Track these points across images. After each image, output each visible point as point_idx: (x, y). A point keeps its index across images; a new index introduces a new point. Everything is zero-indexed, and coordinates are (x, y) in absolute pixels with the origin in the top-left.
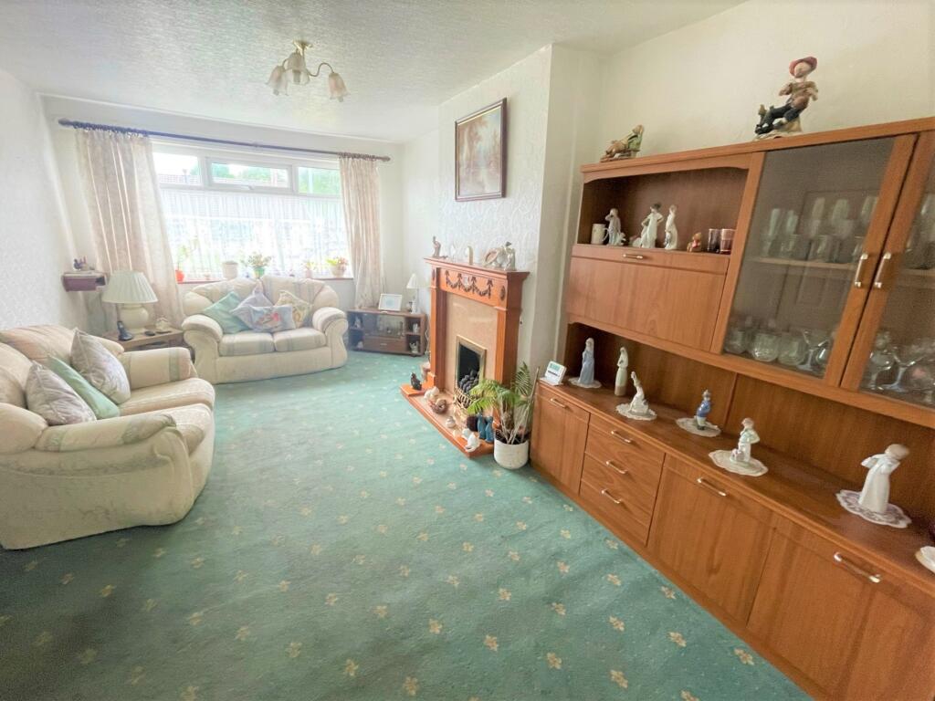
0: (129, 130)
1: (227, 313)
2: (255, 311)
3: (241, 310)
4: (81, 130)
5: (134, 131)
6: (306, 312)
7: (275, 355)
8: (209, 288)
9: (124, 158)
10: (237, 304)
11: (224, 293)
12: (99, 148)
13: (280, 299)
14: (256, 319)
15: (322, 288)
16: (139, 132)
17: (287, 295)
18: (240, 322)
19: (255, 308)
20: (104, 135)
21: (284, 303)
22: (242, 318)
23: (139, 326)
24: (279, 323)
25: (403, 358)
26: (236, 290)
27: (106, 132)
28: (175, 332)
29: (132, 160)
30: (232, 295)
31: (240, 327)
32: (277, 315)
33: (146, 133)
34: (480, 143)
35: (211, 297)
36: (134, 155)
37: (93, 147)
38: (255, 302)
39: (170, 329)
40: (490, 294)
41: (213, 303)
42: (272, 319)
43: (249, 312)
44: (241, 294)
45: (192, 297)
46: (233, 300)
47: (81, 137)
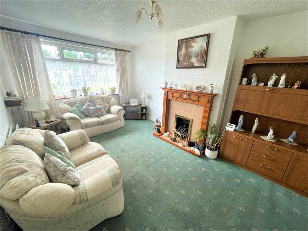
0: (29, 33)
1: (79, 111)
2: (90, 109)
3: (85, 109)
4: (4, 31)
5: (32, 34)
6: (108, 108)
7: (103, 126)
8: (69, 101)
9: (27, 45)
10: (82, 107)
11: (76, 103)
12: (15, 40)
13: (98, 104)
14: (91, 112)
15: (111, 99)
16: (34, 34)
17: (100, 102)
18: (84, 114)
19: (90, 108)
20: (17, 34)
21: (100, 105)
22: (85, 112)
23: (42, 120)
24: (100, 113)
25: (141, 121)
26: (80, 101)
27: (18, 33)
28: (59, 120)
29: (31, 46)
30: (79, 103)
31: (84, 116)
32: (99, 110)
33: (37, 35)
34: (192, 48)
35: (71, 104)
36: (32, 44)
37: (12, 39)
38: (89, 106)
39: (56, 120)
40: (199, 101)
41: (72, 107)
42: (97, 112)
43: (87, 110)
44: (83, 103)
45: (63, 106)
46: (80, 106)
47: (5, 35)
